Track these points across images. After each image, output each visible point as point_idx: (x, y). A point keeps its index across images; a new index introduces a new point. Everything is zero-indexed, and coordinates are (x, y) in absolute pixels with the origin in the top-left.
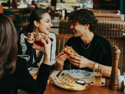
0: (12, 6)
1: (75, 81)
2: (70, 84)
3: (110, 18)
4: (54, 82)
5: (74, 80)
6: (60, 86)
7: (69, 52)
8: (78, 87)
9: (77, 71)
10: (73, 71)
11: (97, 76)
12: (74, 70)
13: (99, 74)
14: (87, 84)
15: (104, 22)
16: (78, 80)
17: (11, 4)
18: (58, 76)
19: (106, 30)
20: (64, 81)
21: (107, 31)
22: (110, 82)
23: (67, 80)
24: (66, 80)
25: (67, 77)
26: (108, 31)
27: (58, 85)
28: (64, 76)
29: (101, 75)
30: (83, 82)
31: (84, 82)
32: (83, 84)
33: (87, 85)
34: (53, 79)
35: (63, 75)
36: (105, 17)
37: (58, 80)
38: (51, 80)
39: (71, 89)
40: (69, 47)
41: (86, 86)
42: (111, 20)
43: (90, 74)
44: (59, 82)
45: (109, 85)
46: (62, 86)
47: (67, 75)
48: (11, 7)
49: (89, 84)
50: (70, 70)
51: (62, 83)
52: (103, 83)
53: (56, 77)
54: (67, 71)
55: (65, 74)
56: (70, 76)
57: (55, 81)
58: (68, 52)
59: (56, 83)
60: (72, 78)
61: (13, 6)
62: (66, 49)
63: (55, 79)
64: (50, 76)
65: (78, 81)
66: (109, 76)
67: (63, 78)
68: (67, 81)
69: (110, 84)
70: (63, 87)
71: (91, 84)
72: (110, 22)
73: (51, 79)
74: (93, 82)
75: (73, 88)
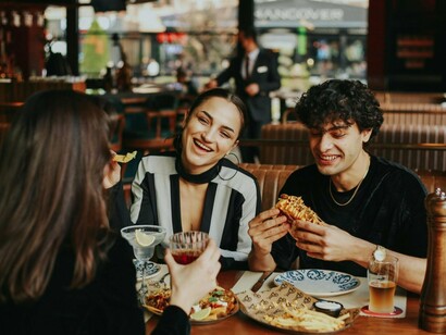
0: (116, 87)
1: (311, 305)
2: (295, 313)
3: (420, 116)
4: (244, 308)
5: (307, 300)
6: (263, 321)
7: (293, 210)
8: (321, 321)
9: (315, 275)
10: (305, 275)
11: (380, 286)
12: (307, 271)
13: (386, 283)
14: (349, 311)
15: (403, 128)
16: (321, 301)
17: (114, 83)
18: (255, 289)
19: (408, 149)
20: (276, 305)
21: (410, 152)
22: (421, 306)
23: (283, 300)
24: (281, 300)
25: (286, 291)
26: (414, 150)
27: (257, 317)
28: (274, 290)
29: (393, 284)
30: (334, 307)
31: (339, 306)
32: (336, 314)
33: (348, 315)
34: (241, 298)
35: (272, 285)
36: (406, 112)
37: (255, 301)
38: (235, 302)
39: (297, 329)
40: (292, 198)
41: (345, 320)
42: (423, 123)
43: (357, 284)
44: (258, 307)
45: (417, 315)
46: (268, 320)
47: (285, 285)
48: (114, 91)
49: (354, 313)
50: (295, 272)
51: (268, 309)
52: (398, 311)
53: (250, 294)
54: (285, 274)
55: (279, 284)
56: (293, 290)
57: (246, 304)
58: (291, 210)
59: (250, 312)
60: (300, 295)
61: (120, 87)
62: (283, 202)
63: (247, 299)
64: (232, 290)
65: (319, 305)
66: (420, 288)
67: (271, 296)
68: (284, 305)
69: (421, 311)
70: (273, 324)
71: (362, 314)
72: (419, 129)
73: (233, 300)
74: (366, 308)
75: (302, 324)
